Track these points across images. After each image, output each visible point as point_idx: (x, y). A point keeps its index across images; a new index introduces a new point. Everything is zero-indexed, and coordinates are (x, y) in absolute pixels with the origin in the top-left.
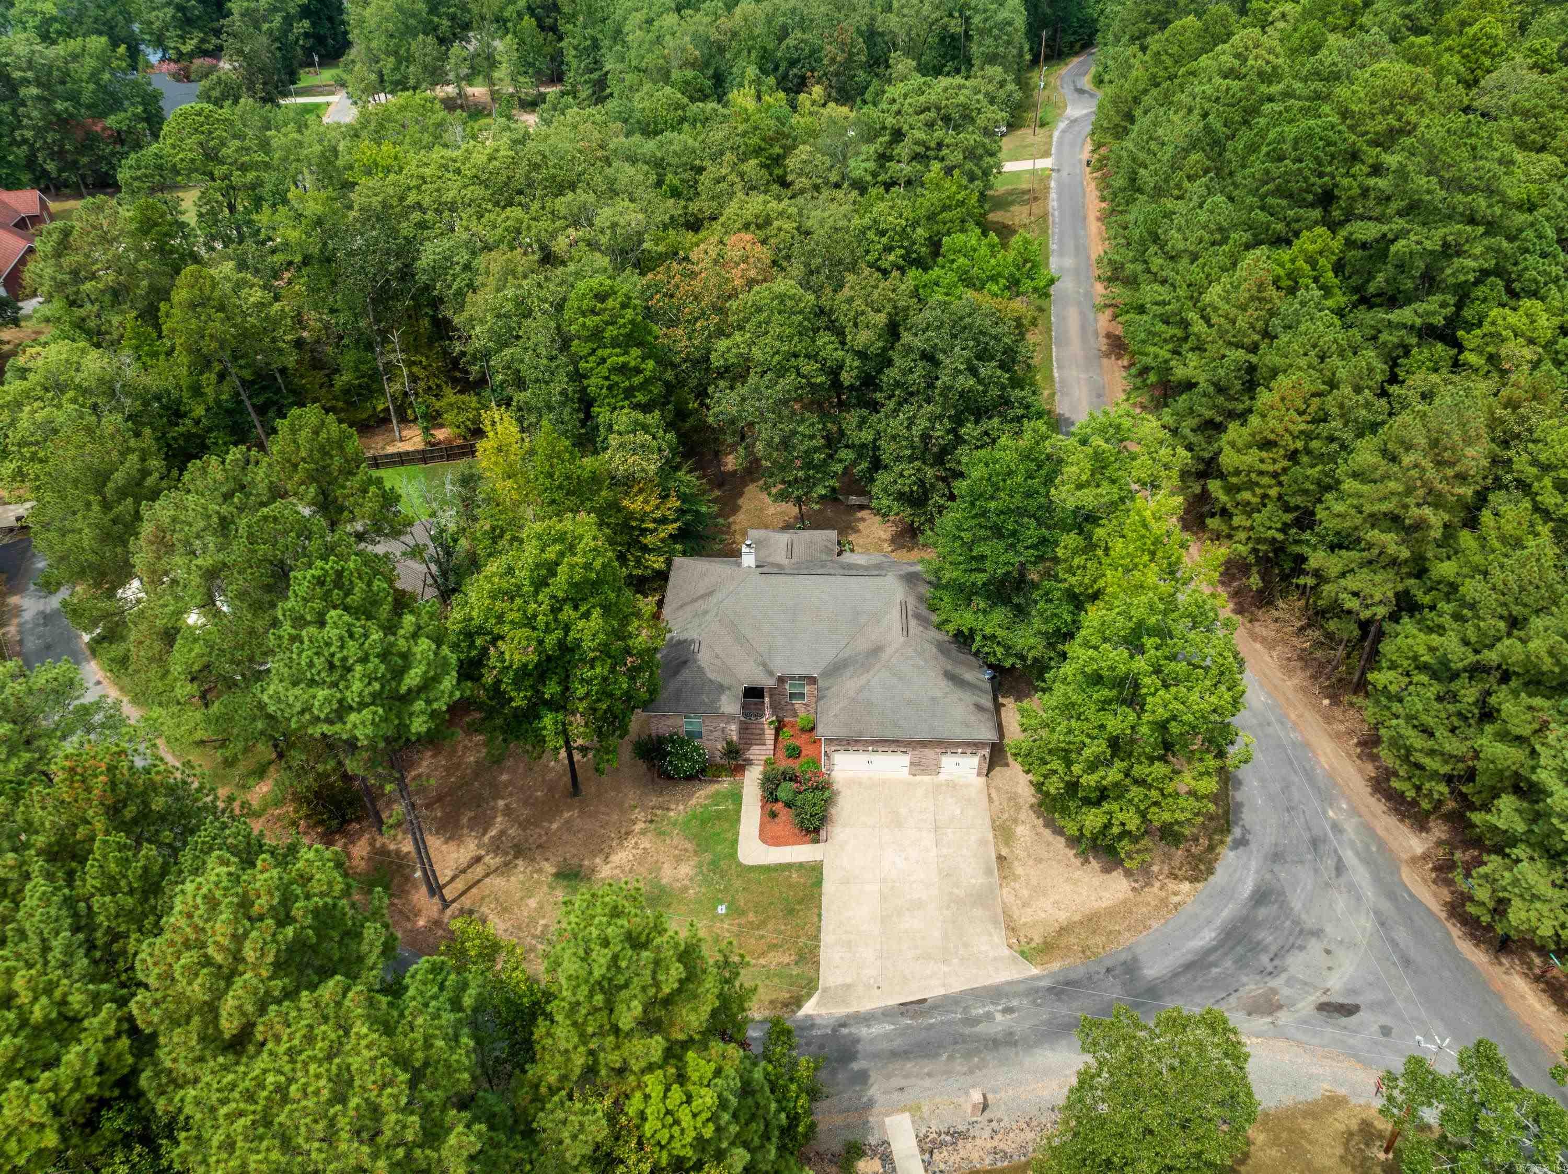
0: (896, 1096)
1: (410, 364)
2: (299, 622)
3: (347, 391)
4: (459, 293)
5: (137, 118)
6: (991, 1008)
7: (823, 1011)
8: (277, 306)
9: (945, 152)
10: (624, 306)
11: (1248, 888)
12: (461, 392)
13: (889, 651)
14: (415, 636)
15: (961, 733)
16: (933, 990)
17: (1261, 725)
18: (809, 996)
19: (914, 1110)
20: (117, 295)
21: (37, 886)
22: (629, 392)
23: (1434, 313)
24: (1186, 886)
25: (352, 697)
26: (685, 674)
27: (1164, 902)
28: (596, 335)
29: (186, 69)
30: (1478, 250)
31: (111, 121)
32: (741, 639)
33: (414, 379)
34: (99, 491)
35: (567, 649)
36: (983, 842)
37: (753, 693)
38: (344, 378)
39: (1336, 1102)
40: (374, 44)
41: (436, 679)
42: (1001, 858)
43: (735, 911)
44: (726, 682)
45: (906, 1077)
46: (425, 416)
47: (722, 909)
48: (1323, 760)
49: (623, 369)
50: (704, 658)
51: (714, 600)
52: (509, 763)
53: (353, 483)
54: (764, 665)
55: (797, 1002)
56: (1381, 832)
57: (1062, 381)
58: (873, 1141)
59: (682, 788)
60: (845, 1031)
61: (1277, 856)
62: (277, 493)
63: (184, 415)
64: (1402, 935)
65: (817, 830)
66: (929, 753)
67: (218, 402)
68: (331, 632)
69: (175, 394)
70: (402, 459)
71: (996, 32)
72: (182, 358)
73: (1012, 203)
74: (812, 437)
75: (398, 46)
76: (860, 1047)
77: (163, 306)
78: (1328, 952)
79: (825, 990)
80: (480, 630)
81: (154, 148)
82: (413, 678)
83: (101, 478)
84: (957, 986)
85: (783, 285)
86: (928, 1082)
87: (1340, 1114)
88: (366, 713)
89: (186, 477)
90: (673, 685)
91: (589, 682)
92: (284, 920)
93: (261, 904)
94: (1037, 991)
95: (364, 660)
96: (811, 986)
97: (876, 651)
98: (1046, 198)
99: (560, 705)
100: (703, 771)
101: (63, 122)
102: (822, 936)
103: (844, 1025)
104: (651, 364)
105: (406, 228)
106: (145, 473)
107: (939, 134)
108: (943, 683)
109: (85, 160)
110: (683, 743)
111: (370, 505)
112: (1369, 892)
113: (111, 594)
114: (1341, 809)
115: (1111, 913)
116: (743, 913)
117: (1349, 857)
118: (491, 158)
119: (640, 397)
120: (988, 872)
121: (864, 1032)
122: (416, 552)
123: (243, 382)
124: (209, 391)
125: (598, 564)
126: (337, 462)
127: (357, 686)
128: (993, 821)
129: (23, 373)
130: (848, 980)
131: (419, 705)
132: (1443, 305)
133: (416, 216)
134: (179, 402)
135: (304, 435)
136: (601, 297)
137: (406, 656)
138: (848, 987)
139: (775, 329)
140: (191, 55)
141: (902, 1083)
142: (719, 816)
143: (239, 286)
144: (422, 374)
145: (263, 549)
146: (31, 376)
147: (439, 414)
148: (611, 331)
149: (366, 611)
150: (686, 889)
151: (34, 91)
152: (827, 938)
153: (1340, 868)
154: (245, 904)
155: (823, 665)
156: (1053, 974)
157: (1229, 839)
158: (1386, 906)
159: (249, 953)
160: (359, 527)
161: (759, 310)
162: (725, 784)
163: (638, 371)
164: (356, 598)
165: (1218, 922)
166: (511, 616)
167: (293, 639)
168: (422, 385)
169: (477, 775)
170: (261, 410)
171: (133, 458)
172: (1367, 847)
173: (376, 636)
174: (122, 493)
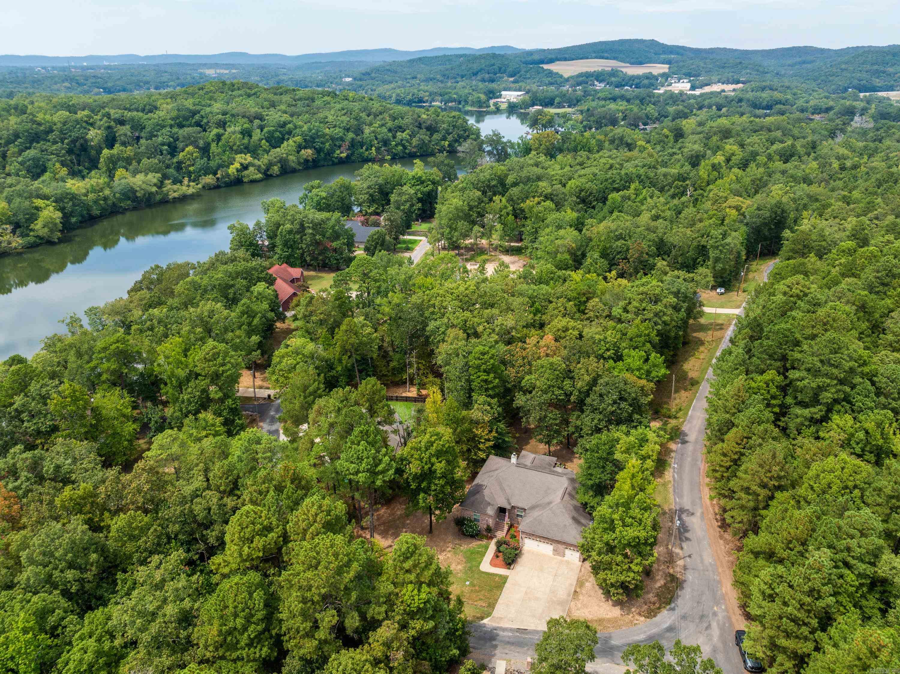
0: (504, 655)
1: (418, 363)
2: (353, 443)
3: (393, 369)
4: (439, 342)
5: (344, 244)
7: (490, 623)
8: (375, 335)
9: (646, 312)
10: (491, 358)
11: (665, 626)
12: (435, 377)
13: (553, 504)
14: (385, 455)
15: (574, 542)
16: (532, 627)
17: (703, 570)
18: (487, 617)
19: (508, 661)
20: (321, 322)
21: (272, 493)
22: (487, 390)
23: (815, 413)
24: (643, 619)
25: (361, 469)
26: (477, 496)
27: (631, 622)
28: (478, 367)
29: (367, 220)
30: (833, 390)
31: (335, 244)
32: (503, 489)
33: (419, 369)
34: (304, 392)
35: (431, 472)
36: (571, 585)
37: (502, 510)
38: (393, 364)
40: (443, 222)
41: (388, 470)
42: (575, 592)
43: (472, 585)
44: (492, 503)
45: (510, 650)
46: (419, 384)
47: (468, 583)
49: (486, 381)
50: (486, 492)
51: (497, 472)
52: (411, 517)
53: (381, 405)
54: (508, 500)
55: (482, 618)
56: (734, 620)
57: (691, 417)
58: (490, 666)
59: (469, 540)
60: (495, 632)
61: (684, 617)
62: (357, 403)
63: (333, 369)
65: (510, 564)
66: (561, 547)
67: (346, 366)
68: (361, 447)
69: (332, 360)
70: (407, 399)
71: (721, 248)
72: (338, 349)
73: (709, 329)
74: (555, 419)
75: (453, 224)
76: (498, 637)
77: (337, 330)
79: (493, 617)
80: (406, 459)
81: (347, 270)
82: (380, 468)
83: (305, 388)
85: (556, 359)
86: (516, 654)
88: (364, 474)
89: (332, 393)
90: (472, 499)
91: (436, 485)
92: (328, 514)
93: (324, 508)
95: (368, 458)
96: (489, 615)
97: (549, 503)
98: (727, 329)
99: (426, 491)
100: (477, 535)
101: (318, 243)
103: (495, 629)
104: (497, 381)
105: (427, 314)
106: (319, 389)
107: (644, 305)
108: (570, 521)
109: (321, 258)
110: (471, 521)
111: (384, 412)
112: (715, 639)
113: (298, 426)
114: (721, 608)
115: (609, 620)
116: (474, 586)
117: (714, 625)
118: (466, 289)
119: (491, 392)
120: (569, 595)
121: (501, 633)
122: (395, 432)
123: (356, 360)
124: (344, 362)
125: (447, 446)
126: (377, 397)
127: (363, 465)
128: (578, 578)
129: (287, 346)
130: (502, 616)
131: (380, 477)
132: (821, 411)
133: (431, 310)
134: (333, 364)
135: (369, 386)
136: (484, 354)
137: (381, 461)
138: (501, 618)
139: (546, 375)
140: (371, 214)
141: (507, 651)
142: (478, 552)
143: (363, 326)
144: (422, 367)
145: (348, 419)
146: (290, 348)
147: (424, 385)
148: (484, 367)
149: (372, 444)
150: (458, 573)
151: (311, 231)
152: (500, 601)
153: (708, 627)
154: (320, 507)
155: (530, 505)
157: (668, 607)
158: (720, 645)
159: (318, 519)
160: (379, 419)
161: (542, 367)
162: (484, 542)
163: (491, 382)
164: (370, 439)
165: (648, 633)
166: (415, 456)
167: (350, 447)
168: (421, 372)
169: (399, 518)
170: (360, 371)
171: (316, 383)
172: (724, 624)
173: (373, 451)
174: (310, 394)
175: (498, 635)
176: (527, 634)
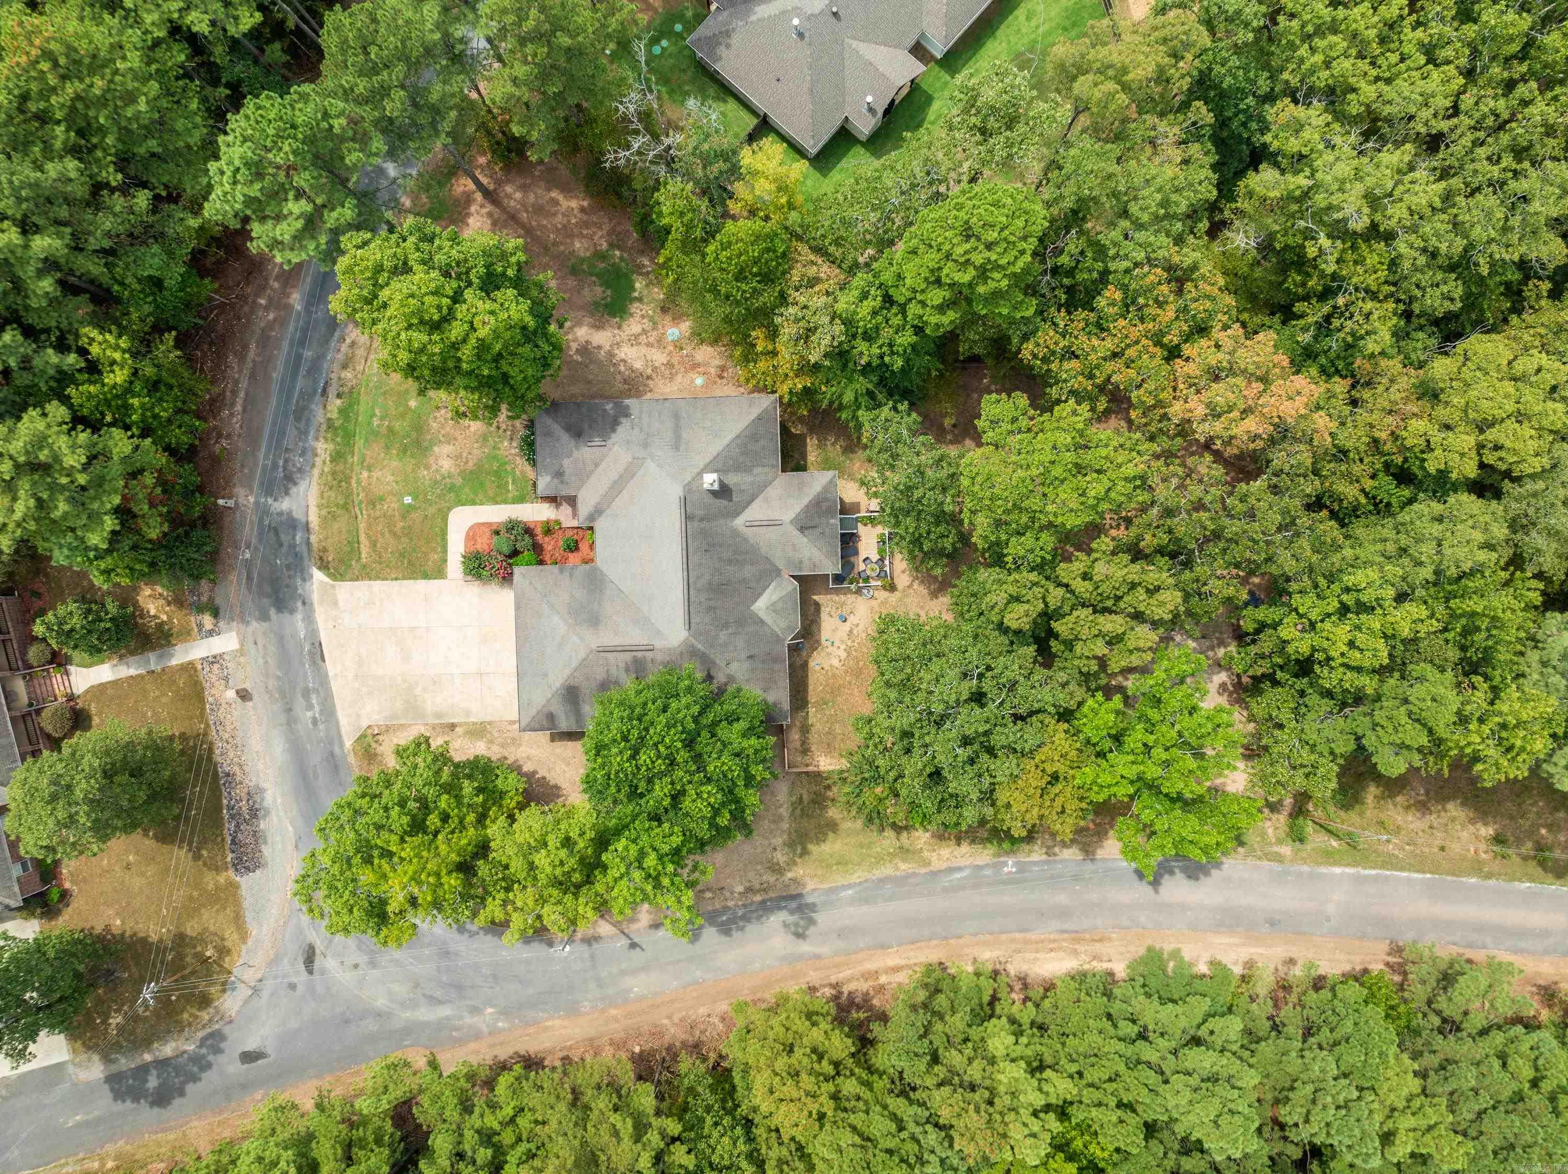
0: (250, 640)
6: (317, 708)
7: (315, 587)
16: (331, 667)
18: (330, 575)
19: (241, 652)
36: (468, 713)
39: (244, 936)
42: (453, 727)
43: (406, 512)
45: (265, 647)
47: (408, 500)
48: (557, 1022)
55: (324, 566)
58: (221, 624)
60: (299, 604)
61: (446, 954)
64: (371, 1025)
76: (287, 615)
78: (356, 966)
79: (333, 586)
84: (335, 686)
86: (261, 661)
87: (236, 936)
94: (331, 743)
96: (336, 576)
102: (379, 582)
103: (304, 603)
112: (409, 1015)
114: (497, 1020)
116: (404, 517)
117: (444, 1012)
120: (438, 715)
121: (299, 616)
128: (490, 723)
130: (341, 604)
138: (336, 603)
141: (260, 646)
142: (502, 486)
150: (427, 467)
152: (377, 585)
153: (434, 1001)
155: (602, 567)
156: (345, 757)
172: (456, 1029)
175: (292, 611)
176: (314, 663)
